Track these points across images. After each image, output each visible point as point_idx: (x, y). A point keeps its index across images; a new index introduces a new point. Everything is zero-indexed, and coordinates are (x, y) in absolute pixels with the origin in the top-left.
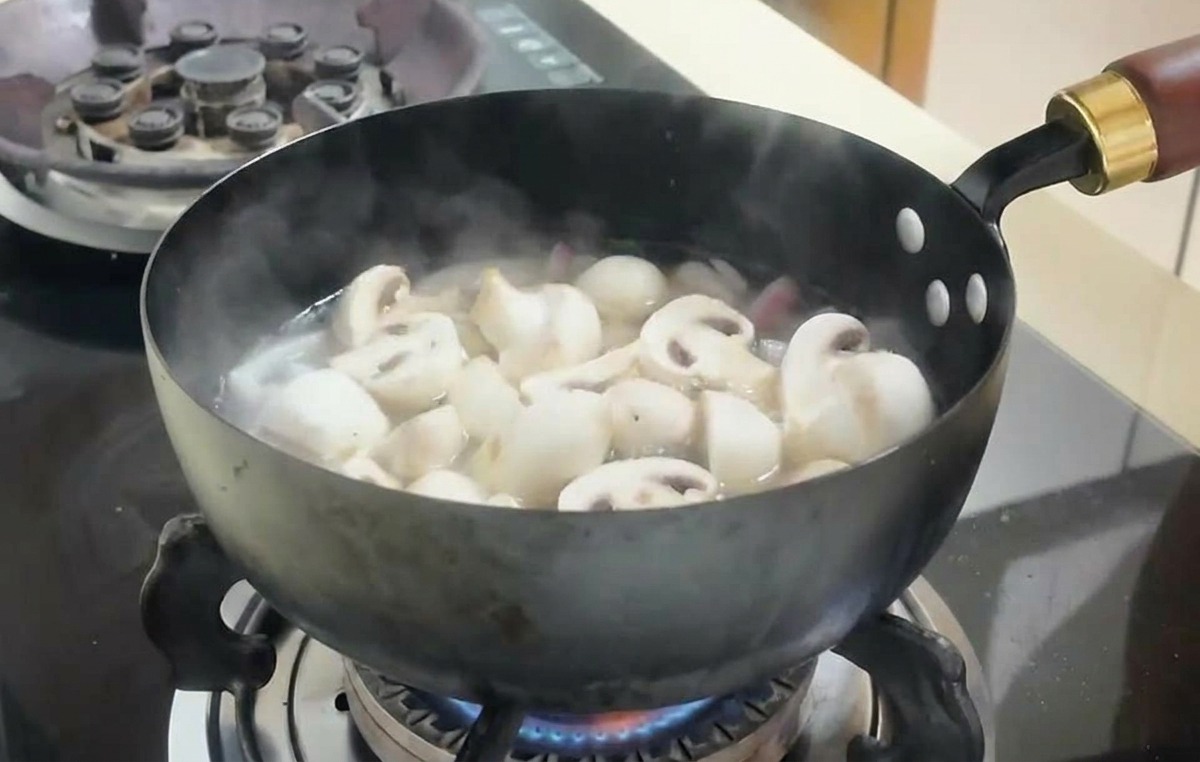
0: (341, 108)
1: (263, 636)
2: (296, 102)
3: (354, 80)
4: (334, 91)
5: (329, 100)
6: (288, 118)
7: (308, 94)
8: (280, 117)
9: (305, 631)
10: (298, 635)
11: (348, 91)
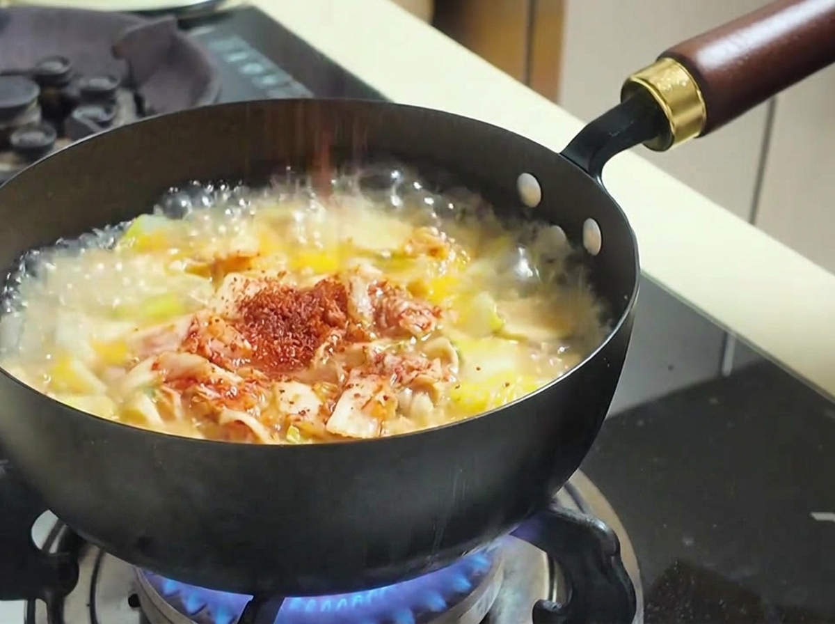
0: (104, 124)
1: (67, 554)
2: (67, 121)
3: (113, 102)
4: (96, 111)
5: (95, 120)
6: (61, 135)
7: (77, 114)
8: (55, 135)
9: (99, 547)
10: (94, 551)
11: (108, 111)
